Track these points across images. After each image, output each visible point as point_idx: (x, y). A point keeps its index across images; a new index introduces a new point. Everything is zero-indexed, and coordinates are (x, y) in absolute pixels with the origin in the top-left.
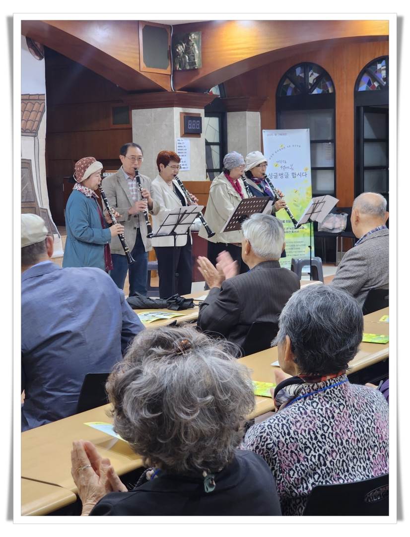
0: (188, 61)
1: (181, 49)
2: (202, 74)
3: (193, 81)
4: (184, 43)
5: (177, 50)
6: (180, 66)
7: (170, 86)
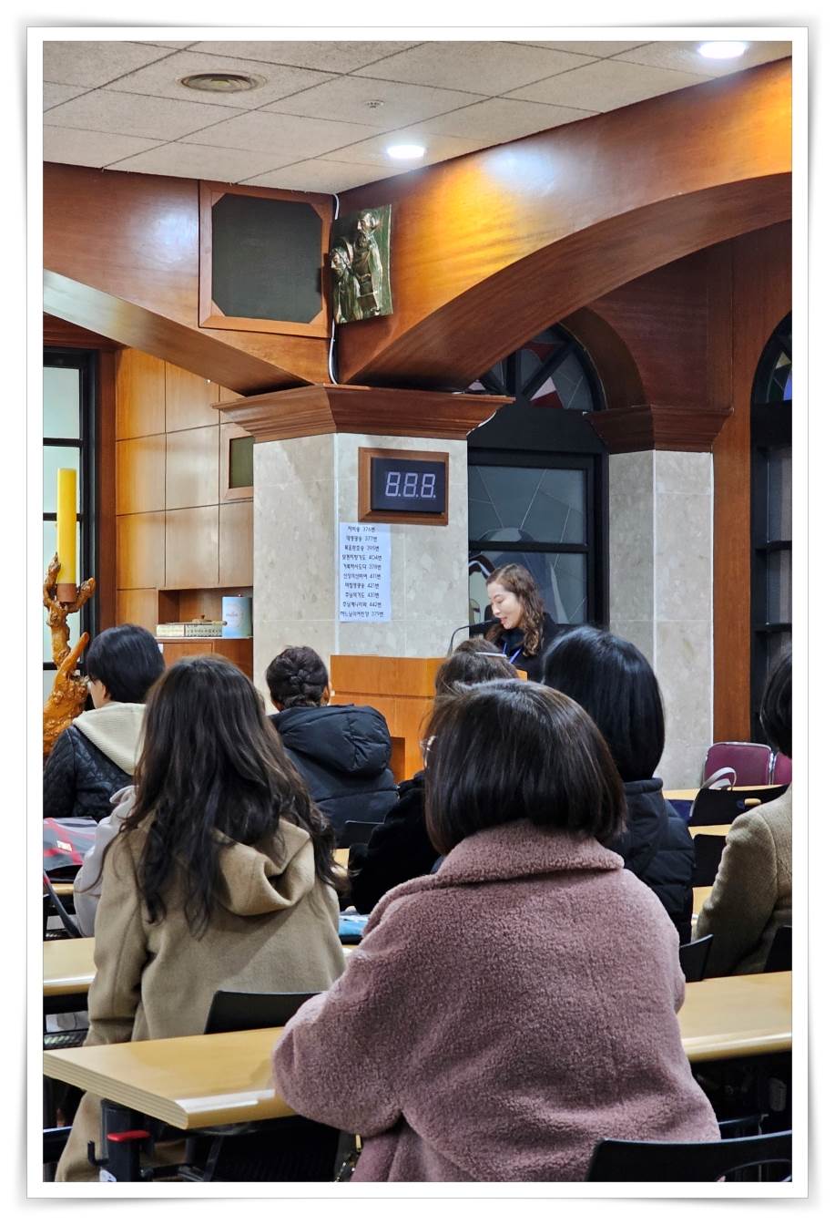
0: (358, 295)
1: (343, 259)
2: (396, 331)
3: (377, 353)
4: (351, 243)
5: (333, 266)
6: (344, 314)
7: (326, 371)
